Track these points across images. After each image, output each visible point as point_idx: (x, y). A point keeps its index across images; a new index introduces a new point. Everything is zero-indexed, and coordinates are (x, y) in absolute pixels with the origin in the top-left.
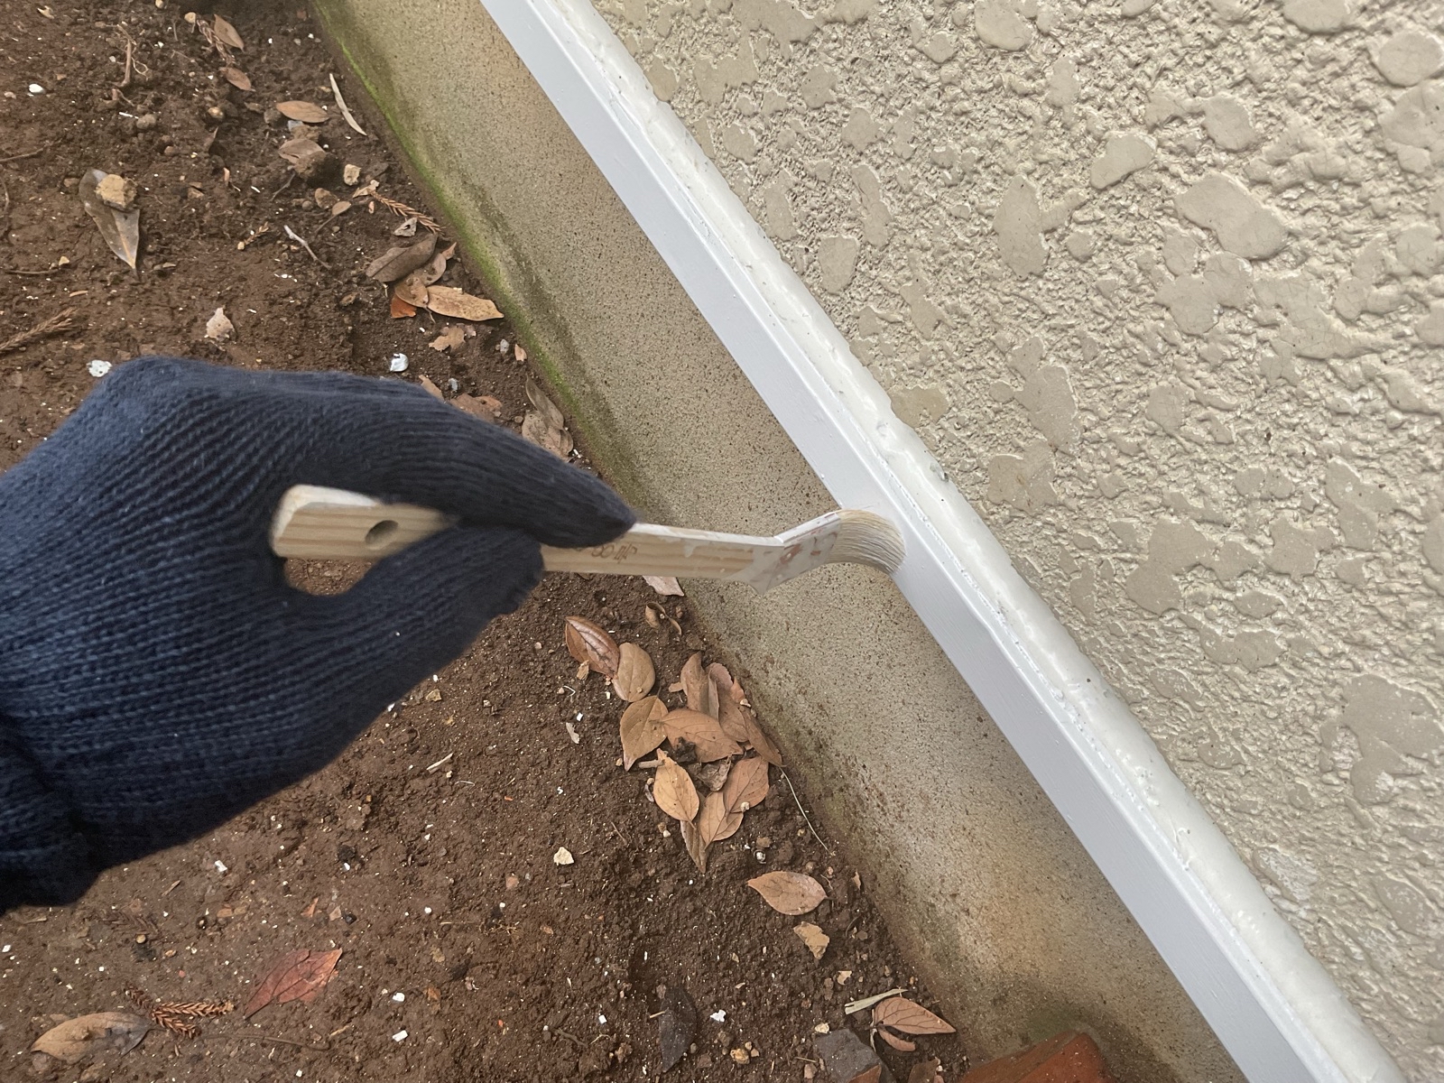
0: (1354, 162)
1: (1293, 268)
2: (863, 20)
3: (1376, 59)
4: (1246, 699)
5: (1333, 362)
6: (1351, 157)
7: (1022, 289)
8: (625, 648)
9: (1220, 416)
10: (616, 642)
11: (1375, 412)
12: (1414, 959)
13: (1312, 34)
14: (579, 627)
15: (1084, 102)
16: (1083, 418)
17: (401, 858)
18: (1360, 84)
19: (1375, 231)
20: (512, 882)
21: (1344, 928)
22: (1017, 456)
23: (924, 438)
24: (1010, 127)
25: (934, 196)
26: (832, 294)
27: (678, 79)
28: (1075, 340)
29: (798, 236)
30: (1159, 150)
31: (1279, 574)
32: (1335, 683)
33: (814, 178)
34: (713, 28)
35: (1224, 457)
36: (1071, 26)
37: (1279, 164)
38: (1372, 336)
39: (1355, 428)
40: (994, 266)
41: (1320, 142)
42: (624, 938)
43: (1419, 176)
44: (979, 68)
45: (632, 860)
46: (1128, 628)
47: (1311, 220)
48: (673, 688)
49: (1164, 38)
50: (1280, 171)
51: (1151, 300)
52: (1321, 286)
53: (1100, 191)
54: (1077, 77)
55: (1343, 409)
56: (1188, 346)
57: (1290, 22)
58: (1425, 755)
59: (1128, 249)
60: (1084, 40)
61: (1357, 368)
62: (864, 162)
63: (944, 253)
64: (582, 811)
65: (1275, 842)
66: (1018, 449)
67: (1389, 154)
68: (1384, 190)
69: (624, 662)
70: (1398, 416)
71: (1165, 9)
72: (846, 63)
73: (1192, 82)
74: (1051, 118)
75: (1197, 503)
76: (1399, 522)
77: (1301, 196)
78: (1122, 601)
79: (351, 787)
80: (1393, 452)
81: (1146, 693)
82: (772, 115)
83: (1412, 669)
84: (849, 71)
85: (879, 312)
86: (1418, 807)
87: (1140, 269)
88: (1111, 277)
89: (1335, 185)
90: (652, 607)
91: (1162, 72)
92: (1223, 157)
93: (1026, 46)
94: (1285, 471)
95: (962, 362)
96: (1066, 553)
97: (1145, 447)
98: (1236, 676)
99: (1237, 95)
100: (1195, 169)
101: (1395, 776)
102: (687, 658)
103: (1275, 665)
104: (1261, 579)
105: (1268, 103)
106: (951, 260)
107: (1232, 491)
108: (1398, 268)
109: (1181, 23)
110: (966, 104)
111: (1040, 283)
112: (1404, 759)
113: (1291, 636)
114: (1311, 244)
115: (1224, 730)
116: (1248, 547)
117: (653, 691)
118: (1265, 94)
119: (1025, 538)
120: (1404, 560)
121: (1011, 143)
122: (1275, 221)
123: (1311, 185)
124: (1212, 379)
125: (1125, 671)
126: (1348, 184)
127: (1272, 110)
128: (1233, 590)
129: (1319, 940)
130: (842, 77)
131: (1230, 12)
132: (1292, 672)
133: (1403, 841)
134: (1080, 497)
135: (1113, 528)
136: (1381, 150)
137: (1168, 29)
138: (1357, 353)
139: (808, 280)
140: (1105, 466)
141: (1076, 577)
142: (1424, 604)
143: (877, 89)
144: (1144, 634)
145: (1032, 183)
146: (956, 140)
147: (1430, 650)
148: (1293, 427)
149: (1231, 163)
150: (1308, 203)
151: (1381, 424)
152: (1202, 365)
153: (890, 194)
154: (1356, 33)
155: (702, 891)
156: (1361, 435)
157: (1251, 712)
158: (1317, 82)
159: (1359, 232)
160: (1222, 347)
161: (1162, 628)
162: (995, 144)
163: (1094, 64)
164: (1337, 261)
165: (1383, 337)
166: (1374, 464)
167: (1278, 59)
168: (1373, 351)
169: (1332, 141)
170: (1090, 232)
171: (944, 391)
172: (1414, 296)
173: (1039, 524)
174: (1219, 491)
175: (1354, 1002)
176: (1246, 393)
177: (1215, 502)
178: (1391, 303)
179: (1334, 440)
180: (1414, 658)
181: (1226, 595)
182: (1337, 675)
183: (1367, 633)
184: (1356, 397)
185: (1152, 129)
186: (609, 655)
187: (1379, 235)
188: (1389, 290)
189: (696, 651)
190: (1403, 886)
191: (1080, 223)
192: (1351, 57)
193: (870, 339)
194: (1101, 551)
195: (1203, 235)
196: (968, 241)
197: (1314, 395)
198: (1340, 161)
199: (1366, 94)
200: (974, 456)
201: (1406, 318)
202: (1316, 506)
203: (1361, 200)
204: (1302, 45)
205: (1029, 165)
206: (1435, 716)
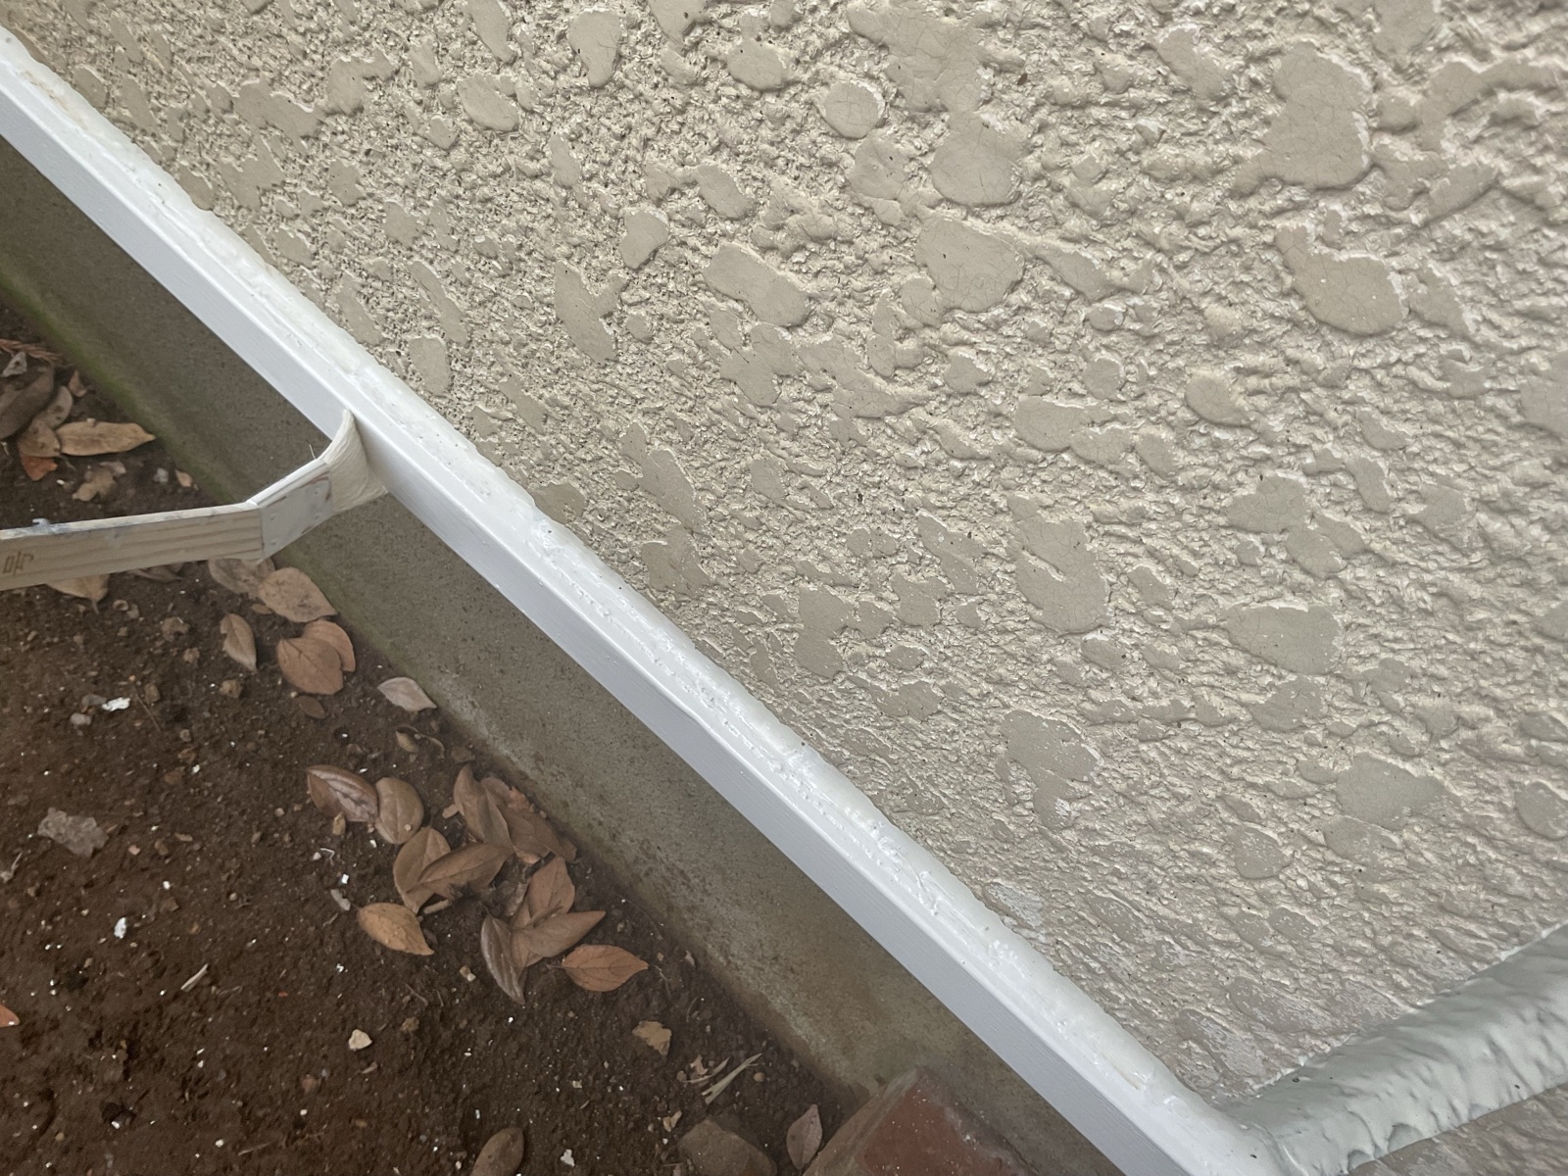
0: (840, 220)
1: (825, 332)
2: (361, 109)
3: (824, 113)
4: (927, 746)
5: (889, 419)
6: (837, 215)
7: (606, 375)
8: (383, 785)
9: (814, 482)
10: (370, 781)
11: (938, 463)
12: (1143, 965)
13: (762, 92)
14: (324, 776)
15: (589, 179)
16: (703, 497)
17: (177, 1095)
18: (819, 139)
19: (881, 286)
20: (309, 1083)
21: (1078, 946)
22: (663, 542)
23: (577, 532)
24: (535, 210)
25: (493, 288)
26: (439, 397)
27: (210, 185)
28: (669, 422)
29: (385, 339)
30: (672, 224)
31: (912, 626)
32: (993, 722)
33: (377, 278)
34: (221, 128)
35: (831, 521)
36: (550, 100)
37: (778, 228)
38: (911, 390)
39: (927, 480)
40: (573, 354)
41: (805, 203)
42: (447, 1106)
43: (898, 228)
44: (484, 151)
45: (437, 1017)
46: (812, 694)
47: (824, 282)
48: (448, 813)
49: (636, 107)
50: (781, 236)
51: (718, 376)
52: (852, 346)
53: (638, 270)
54: (574, 154)
55: (910, 464)
56: (764, 418)
57: (738, 81)
58: (1085, 778)
59: (682, 326)
60: (567, 115)
61: (909, 423)
62: (417, 258)
63: (525, 345)
64: (370, 983)
65: (996, 876)
66: (660, 534)
67: (866, 209)
68: (874, 245)
69: (385, 801)
70: (958, 465)
71: (626, 76)
72: (361, 156)
73: (676, 151)
74: (566, 199)
75: (824, 568)
76: (992, 565)
77: (808, 258)
78: (798, 670)
79: (99, 1034)
80: (966, 498)
81: (847, 753)
82: (313, 216)
83: (1049, 698)
84: (368, 163)
85: (489, 411)
86: (1098, 827)
87: (699, 347)
88: (676, 356)
89: (832, 245)
90: (402, 731)
91: (646, 142)
92: (729, 227)
93: (517, 125)
94: (884, 528)
95: (581, 454)
96: (735, 631)
97: (763, 520)
98: (912, 726)
99: (719, 161)
100: (709, 240)
101: (1070, 800)
102: (457, 775)
103: (939, 712)
104: (901, 633)
105: (748, 166)
106: (534, 352)
107: (849, 553)
108: (911, 322)
109: (644, 88)
110: (486, 190)
111: (619, 367)
112: (1071, 784)
113: (943, 682)
114: (832, 306)
115: (920, 778)
116: (879, 605)
117: (425, 822)
118: (742, 157)
119: (698, 621)
120: (1008, 599)
121: (541, 227)
122: (793, 287)
123: (812, 247)
124: (795, 448)
125: (823, 736)
126: (843, 242)
127: (754, 174)
128: (882, 646)
129: (1063, 961)
130: (362, 171)
131: (684, 75)
132: (955, 716)
133: (1097, 860)
134: (729, 575)
135: (766, 600)
136: (859, 205)
137: (636, 97)
138: (905, 407)
139: (412, 384)
140: (738, 543)
141: (753, 652)
142: (1038, 638)
143: (398, 179)
144: (826, 699)
145: (574, 268)
146: (492, 228)
147: (1058, 681)
148: (877, 485)
149: (738, 231)
150: (816, 265)
151: (947, 474)
152: (783, 435)
153: (452, 289)
154: (800, 87)
155: (525, 1025)
156: (934, 486)
157: (935, 758)
158: (782, 141)
159: (868, 289)
160: (792, 416)
161: (838, 690)
162: (527, 231)
163: (584, 139)
164: (859, 320)
165: (921, 390)
166: (954, 512)
167: (742, 119)
168: (917, 405)
169: (814, 200)
170: (643, 313)
171: (576, 485)
172: (933, 347)
173: (704, 605)
174: (838, 554)
175: (1109, 1011)
176: (828, 457)
177: (838, 565)
178: (917, 356)
179: (914, 495)
180: (1047, 689)
181: (878, 652)
182: (991, 714)
183: (1002, 671)
184: (918, 451)
185: (659, 203)
186: (365, 798)
187: (884, 291)
188: (910, 344)
189: (465, 763)
190: (1111, 900)
191: (630, 305)
192: (804, 112)
193: (491, 439)
194: (764, 625)
195: (739, 307)
196: (540, 331)
197: (884, 453)
198: (828, 221)
199: (829, 149)
200: (624, 546)
201: (933, 369)
202: (921, 558)
203: (858, 258)
204: (757, 103)
205: (564, 249)
206: (1081, 741)
